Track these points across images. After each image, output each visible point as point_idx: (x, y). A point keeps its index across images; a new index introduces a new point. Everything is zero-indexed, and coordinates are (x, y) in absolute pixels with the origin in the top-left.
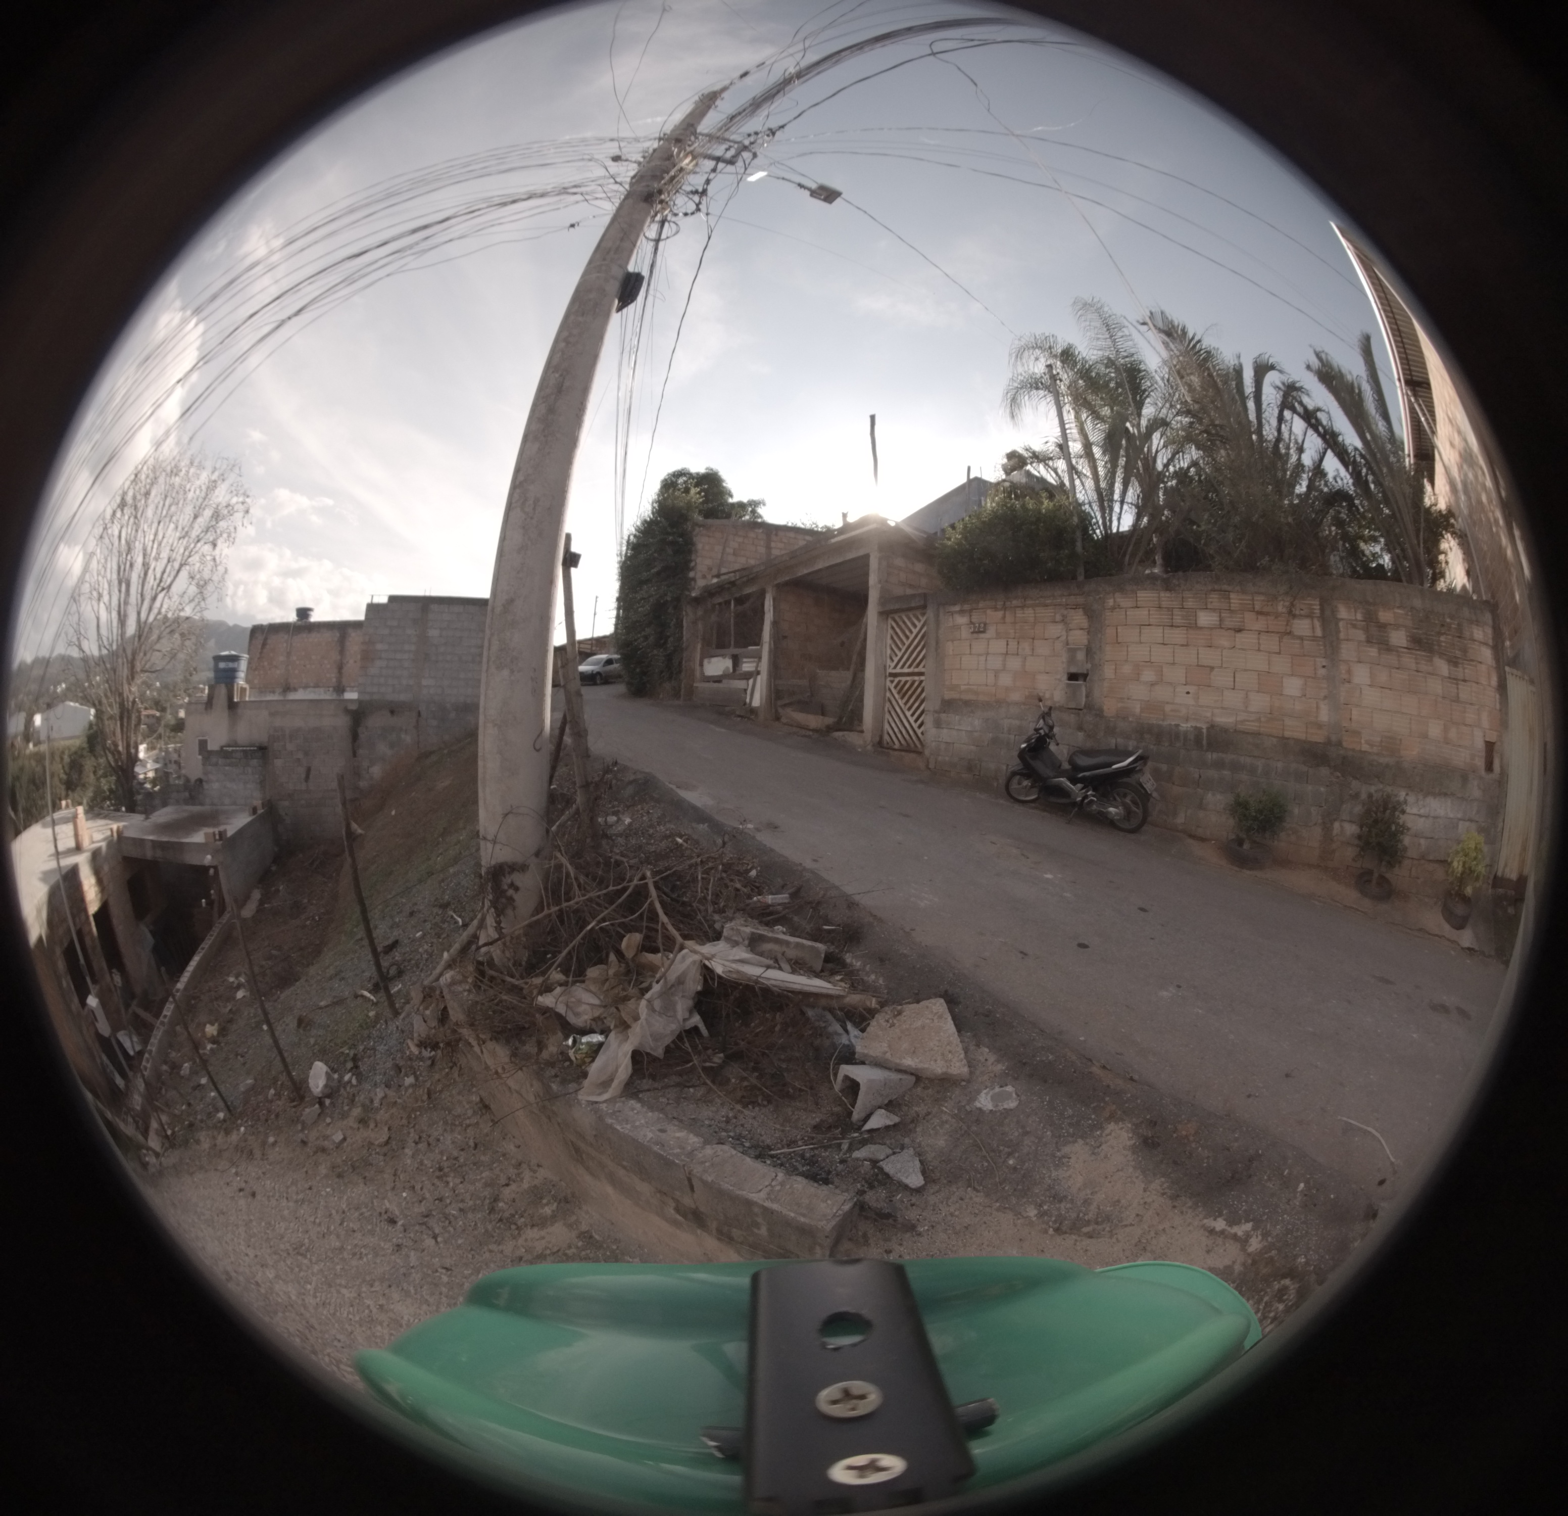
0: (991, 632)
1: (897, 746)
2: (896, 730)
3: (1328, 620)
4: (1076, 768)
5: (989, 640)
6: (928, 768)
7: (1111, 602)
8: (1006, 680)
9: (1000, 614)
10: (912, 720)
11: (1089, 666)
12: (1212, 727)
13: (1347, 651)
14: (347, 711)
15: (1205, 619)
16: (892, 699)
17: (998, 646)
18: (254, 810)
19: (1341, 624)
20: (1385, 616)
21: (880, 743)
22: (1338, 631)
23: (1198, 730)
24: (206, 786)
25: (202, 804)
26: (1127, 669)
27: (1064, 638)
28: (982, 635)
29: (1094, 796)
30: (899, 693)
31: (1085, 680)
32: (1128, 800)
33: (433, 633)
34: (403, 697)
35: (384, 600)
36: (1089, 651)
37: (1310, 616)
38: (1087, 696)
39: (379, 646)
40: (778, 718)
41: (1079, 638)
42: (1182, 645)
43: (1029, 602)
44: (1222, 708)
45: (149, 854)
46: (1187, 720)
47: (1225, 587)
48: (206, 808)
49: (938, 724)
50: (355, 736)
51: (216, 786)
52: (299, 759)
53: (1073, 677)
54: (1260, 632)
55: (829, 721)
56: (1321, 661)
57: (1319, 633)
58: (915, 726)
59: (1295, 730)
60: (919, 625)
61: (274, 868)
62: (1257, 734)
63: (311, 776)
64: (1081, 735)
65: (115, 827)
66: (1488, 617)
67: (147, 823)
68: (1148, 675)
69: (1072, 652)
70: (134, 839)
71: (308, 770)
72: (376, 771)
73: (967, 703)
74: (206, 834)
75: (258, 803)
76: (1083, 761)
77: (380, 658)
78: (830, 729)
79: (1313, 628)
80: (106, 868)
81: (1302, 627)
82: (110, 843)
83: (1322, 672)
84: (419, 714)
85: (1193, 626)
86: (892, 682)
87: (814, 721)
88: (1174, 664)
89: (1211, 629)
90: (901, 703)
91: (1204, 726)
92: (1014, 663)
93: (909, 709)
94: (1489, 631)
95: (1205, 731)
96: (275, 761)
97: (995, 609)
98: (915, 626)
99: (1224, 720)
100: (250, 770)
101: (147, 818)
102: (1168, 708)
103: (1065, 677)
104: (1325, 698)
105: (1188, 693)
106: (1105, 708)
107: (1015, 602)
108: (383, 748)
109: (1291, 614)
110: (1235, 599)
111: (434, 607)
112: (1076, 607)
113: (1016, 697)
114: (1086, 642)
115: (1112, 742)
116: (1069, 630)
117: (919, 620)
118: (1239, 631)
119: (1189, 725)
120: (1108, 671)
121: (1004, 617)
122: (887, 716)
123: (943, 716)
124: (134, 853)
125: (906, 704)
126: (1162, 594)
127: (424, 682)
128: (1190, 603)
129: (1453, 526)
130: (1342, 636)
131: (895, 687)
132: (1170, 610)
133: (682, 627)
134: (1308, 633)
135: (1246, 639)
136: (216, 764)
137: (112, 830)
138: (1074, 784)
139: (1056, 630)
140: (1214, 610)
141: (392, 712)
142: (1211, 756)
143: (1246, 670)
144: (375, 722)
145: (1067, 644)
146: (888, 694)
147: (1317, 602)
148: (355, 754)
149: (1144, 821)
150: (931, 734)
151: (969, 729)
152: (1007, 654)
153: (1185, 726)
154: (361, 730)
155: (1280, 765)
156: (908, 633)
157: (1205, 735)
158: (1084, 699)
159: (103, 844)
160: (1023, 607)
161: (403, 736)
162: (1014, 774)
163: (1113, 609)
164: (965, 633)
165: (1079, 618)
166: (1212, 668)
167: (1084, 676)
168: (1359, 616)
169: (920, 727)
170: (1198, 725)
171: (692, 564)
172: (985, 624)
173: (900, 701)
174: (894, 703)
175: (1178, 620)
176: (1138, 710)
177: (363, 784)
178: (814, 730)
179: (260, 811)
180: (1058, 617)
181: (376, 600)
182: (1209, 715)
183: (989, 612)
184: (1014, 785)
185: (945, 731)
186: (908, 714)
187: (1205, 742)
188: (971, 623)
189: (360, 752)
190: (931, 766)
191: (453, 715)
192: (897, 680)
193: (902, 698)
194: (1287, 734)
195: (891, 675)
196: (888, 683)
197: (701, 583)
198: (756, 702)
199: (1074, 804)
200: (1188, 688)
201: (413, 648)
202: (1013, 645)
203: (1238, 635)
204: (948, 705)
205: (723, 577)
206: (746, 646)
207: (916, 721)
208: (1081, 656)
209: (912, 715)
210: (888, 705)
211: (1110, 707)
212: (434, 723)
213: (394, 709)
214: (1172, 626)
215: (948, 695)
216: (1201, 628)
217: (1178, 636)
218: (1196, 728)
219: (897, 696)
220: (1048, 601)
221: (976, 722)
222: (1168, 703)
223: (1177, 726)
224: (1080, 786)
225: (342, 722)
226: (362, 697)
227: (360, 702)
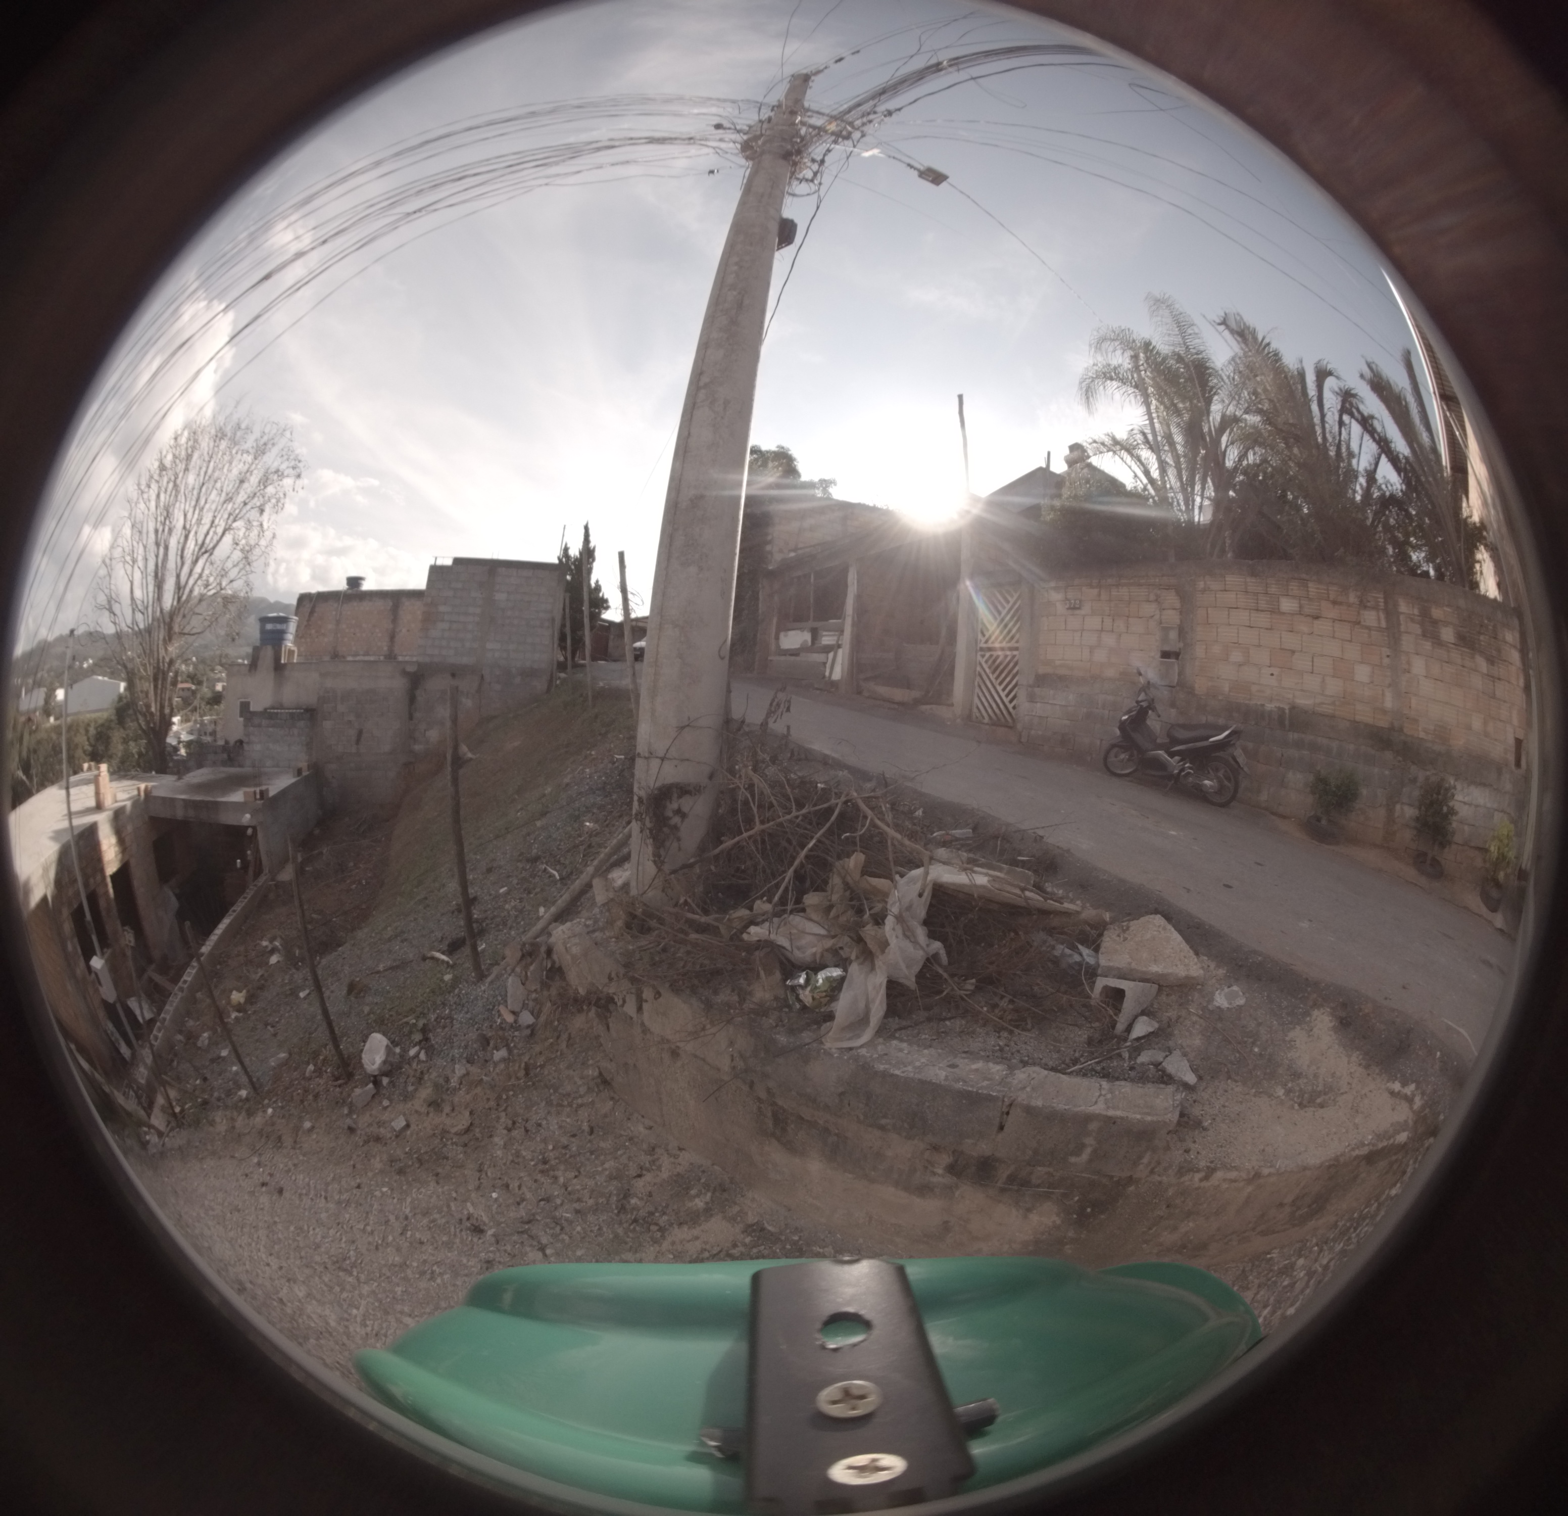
0: (1086, 609)
1: (986, 720)
2: (986, 704)
3: (1391, 613)
4: (1175, 741)
5: (1084, 616)
6: (1020, 742)
7: (1201, 585)
8: (1100, 656)
9: (1095, 591)
10: (1003, 695)
11: (1181, 645)
12: (1293, 708)
13: (1407, 642)
14: (405, 673)
15: (1287, 605)
16: (983, 673)
17: (1094, 622)
18: (299, 772)
19: (1402, 618)
20: (1437, 613)
21: (969, 717)
22: (1399, 624)
23: (1282, 710)
24: (245, 745)
25: (241, 766)
26: (1216, 649)
27: (1157, 617)
28: (1077, 612)
29: (1190, 768)
30: (990, 668)
31: (1177, 658)
32: (1221, 774)
33: (500, 597)
34: (465, 660)
35: (449, 562)
36: (1182, 632)
37: (1375, 608)
38: (1179, 674)
39: (442, 608)
40: (859, 693)
41: (1172, 617)
42: (1267, 629)
43: (1123, 581)
44: (1302, 690)
45: (180, 814)
46: (1271, 700)
47: (1304, 576)
48: (247, 770)
49: (1032, 699)
50: (412, 699)
51: (258, 747)
52: (350, 722)
53: (1165, 655)
54: (1334, 620)
55: (916, 694)
56: (1386, 651)
57: (1384, 624)
58: (1006, 700)
59: (1364, 715)
60: (1012, 601)
61: (317, 832)
62: (1333, 717)
63: (363, 739)
64: (1173, 712)
65: (143, 786)
66: (1516, 622)
67: (179, 784)
68: (1236, 656)
69: (1166, 630)
70: (164, 799)
71: (360, 733)
72: (433, 735)
73: (1062, 678)
74: (245, 794)
75: (303, 765)
76: (1182, 734)
77: (443, 620)
78: (917, 702)
79: (1379, 619)
80: (130, 828)
81: (1370, 617)
82: (136, 802)
83: (1386, 661)
84: (482, 677)
85: (1275, 611)
86: (983, 656)
87: (899, 694)
88: (1259, 646)
89: (1292, 614)
90: (992, 677)
91: (1287, 707)
92: (1109, 640)
93: (1000, 684)
94: (1517, 635)
95: (1287, 711)
96: (324, 723)
97: (1091, 586)
98: (1008, 602)
99: (1303, 702)
100: (296, 731)
101: (179, 779)
102: (1254, 688)
103: (1159, 655)
104: (1390, 685)
105: (1272, 675)
106: (1197, 686)
107: (1110, 581)
108: (441, 712)
109: (1363, 605)
110: (1313, 588)
111: (502, 571)
112: (1168, 588)
113: (1110, 673)
114: (1178, 622)
115: (1203, 719)
116: (1162, 610)
117: (1012, 596)
118: (1317, 618)
119: (1273, 706)
120: (1199, 651)
121: (1099, 595)
122: (977, 690)
123: (1037, 690)
124: (164, 813)
125: (997, 678)
126: (1248, 580)
127: (489, 646)
128: (1273, 590)
129: (1485, 538)
130: (1403, 628)
131: (986, 662)
132: (1256, 594)
133: (757, 599)
134: (1374, 624)
135: (1323, 626)
136: (259, 726)
137: (139, 789)
138: (1172, 758)
139: (1150, 609)
140: (1294, 597)
141: (453, 675)
142: (1293, 736)
143: (1323, 656)
144: (436, 684)
145: (1161, 623)
146: (978, 669)
147: (1381, 595)
148: (411, 718)
149: (1233, 798)
150: (1024, 707)
151: (1063, 703)
152: (1102, 630)
153: (1269, 706)
154: (418, 693)
155: (1352, 747)
156: (1000, 608)
157: (1287, 716)
158: (1177, 677)
159: (128, 804)
160: (1117, 586)
161: (464, 699)
162: (1113, 746)
163: (1204, 591)
164: (1061, 608)
165: (1171, 598)
166: (1293, 652)
167: (1177, 655)
168: (1416, 612)
169: (1011, 701)
170: (1282, 706)
171: (769, 538)
172: (1081, 601)
173: (991, 676)
174: (985, 677)
175: (1263, 605)
176: (1227, 689)
177: (417, 747)
178: (899, 703)
179: (305, 773)
180: (1152, 597)
181: (440, 562)
182: (1290, 696)
183: (1084, 589)
184: (1112, 759)
185: (1039, 705)
186: (1000, 688)
187: (1287, 722)
188: (1067, 599)
189: (417, 715)
190: (1024, 740)
191: (518, 680)
192: (988, 655)
193: (993, 673)
194: (1358, 718)
195: (982, 649)
196: (979, 658)
197: (778, 557)
198: (837, 675)
199: (1170, 777)
200: (1272, 670)
201: (478, 611)
202: (1108, 621)
203: (1316, 622)
204: (1041, 680)
205: (800, 552)
206: (827, 620)
207: (1007, 696)
208: (1173, 635)
209: (1004, 690)
210: (978, 679)
211: (1201, 685)
212: (498, 687)
213: (455, 672)
214: (1257, 610)
215: (1042, 670)
216: (1284, 613)
217: (1263, 619)
218: (1279, 708)
219: (988, 671)
220: (1142, 581)
221: (1071, 697)
222: (1254, 683)
223: (1263, 705)
224: (1177, 758)
225: (399, 684)
226: (421, 659)
227: (419, 664)
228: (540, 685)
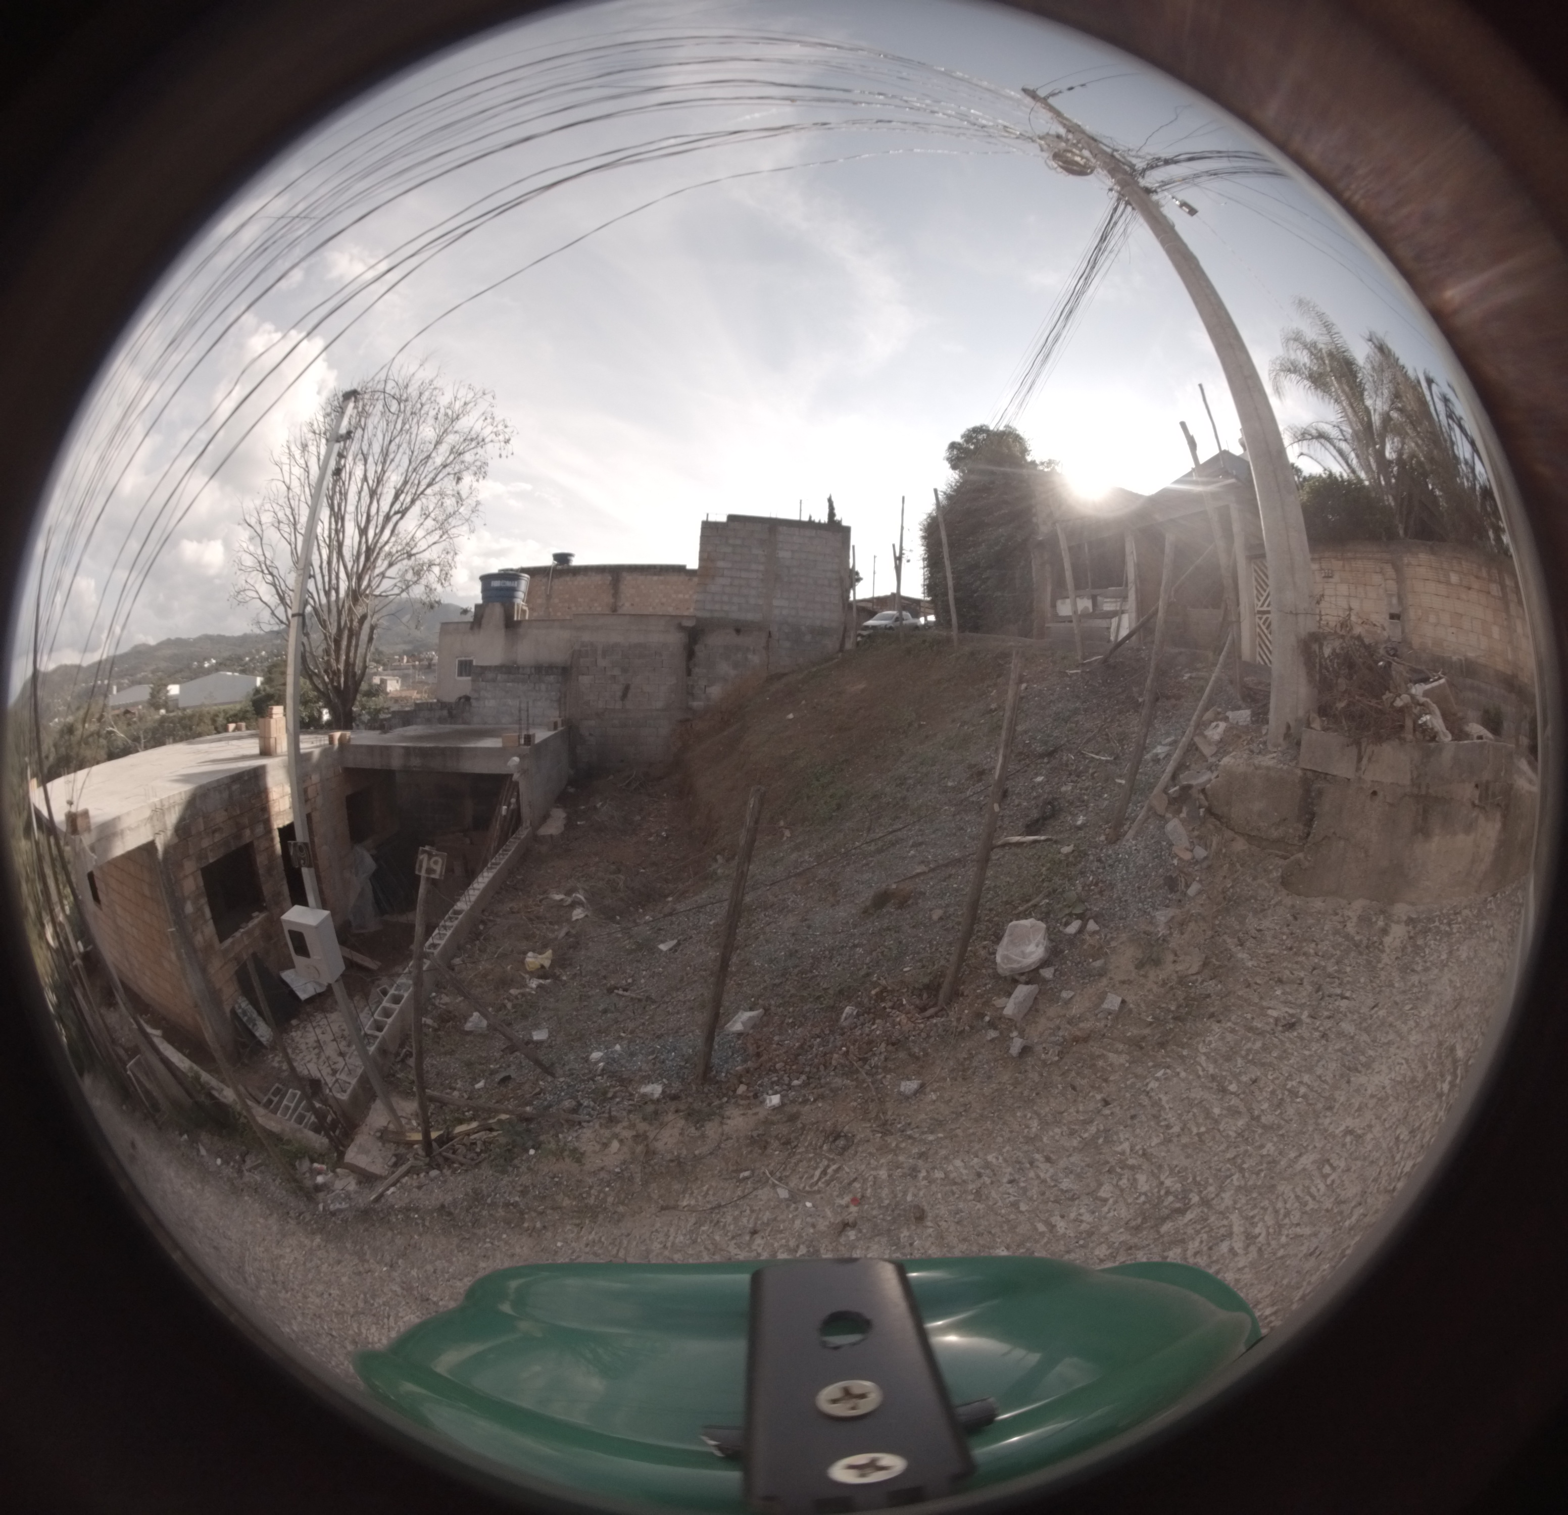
0: (1337, 578)
5: (1336, 584)
14: (681, 628)
17: (1343, 589)
24: (473, 702)
28: (1331, 580)
33: (784, 555)
34: (750, 616)
35: (724, 519)
39: (720, 564)
41: (1392, 586)
50: (690, 654)
52: (614, 677)
61: (572, 790)
63: (630, 695)
71: (626, 689)
72: (715, 691)
75: (557, 721)
77: (722, 576)
82: (327, 753)
84: (770, 635)
96: (580, 678)
97: (1340, 559)
100: (543, 686)
103: (1388, 614)
108: (724, 668)
111: (780, 529)
114: (1396, 590)
116: (1386, 580)
127: (775, 603)
139: (1378, 579)
141: (738, 631)
144: (716, 640)
145: (1386, 591)
148: (689, 673)
154: (697, 648)
161: (750, 656)
165: (1390, 571)
172: (1332, 571)
177: (697, 705)
180: (1378, 569)
181: (712, 519)
189: (696, 670)
191: (808, 638)
201: (762, 568)
212: (787, 644)
213: (739, 629)
225: (675, 639)
226: (700, 614)
227: (698, 619)
228: (831, 644)
